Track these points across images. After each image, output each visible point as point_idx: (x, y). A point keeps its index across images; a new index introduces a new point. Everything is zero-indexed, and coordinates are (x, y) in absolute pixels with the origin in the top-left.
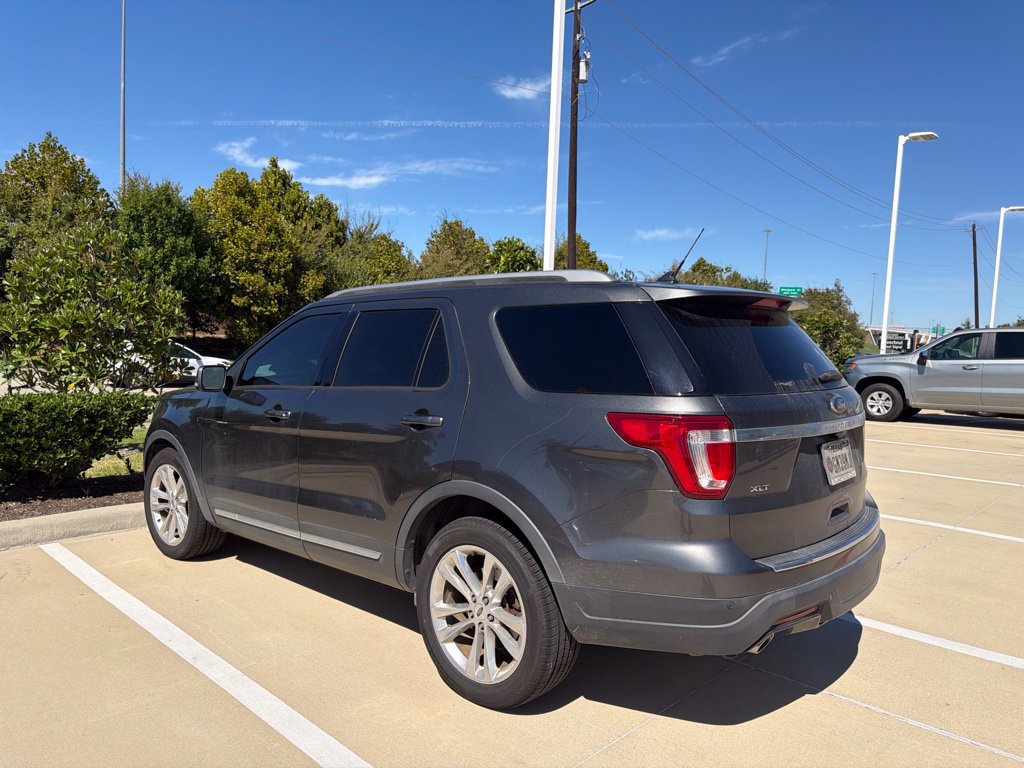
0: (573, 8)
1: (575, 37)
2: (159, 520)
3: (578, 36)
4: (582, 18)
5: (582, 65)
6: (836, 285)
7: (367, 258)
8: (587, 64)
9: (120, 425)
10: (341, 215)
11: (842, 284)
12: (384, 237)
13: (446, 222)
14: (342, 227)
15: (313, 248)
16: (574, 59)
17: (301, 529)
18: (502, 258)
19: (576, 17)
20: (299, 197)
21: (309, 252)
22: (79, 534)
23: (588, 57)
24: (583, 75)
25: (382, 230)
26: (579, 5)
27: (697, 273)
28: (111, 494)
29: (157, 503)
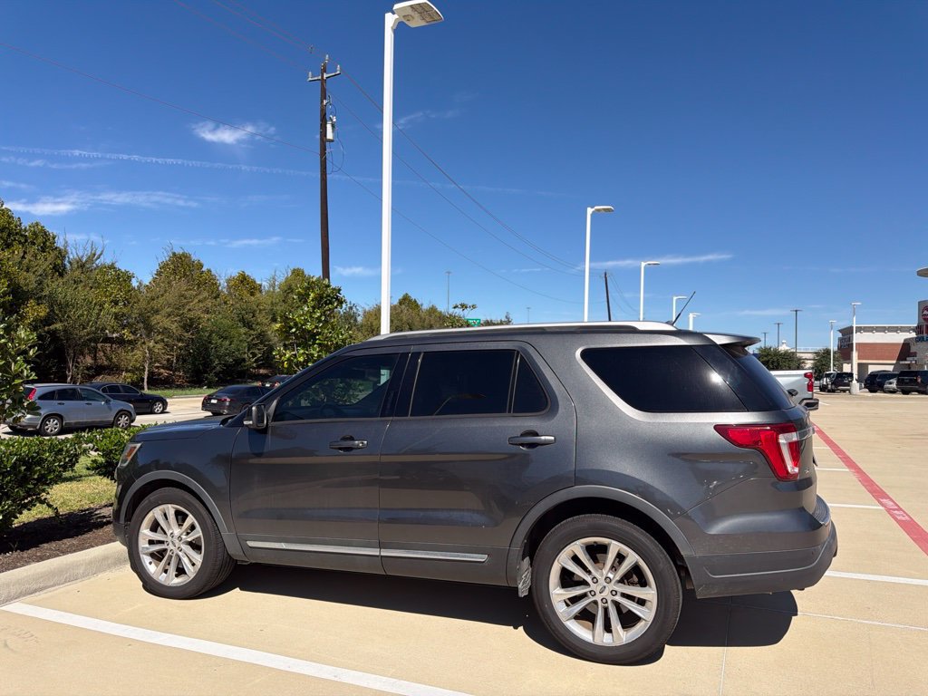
0: (320, 77)
1: (322, 102)
2: (150, 563)
3: (325, 102)
4: (328, 86)
5: (329, 127)
6: (506, 317)
7: (91, 288)
8: (333, 126)
9: (54, 471)
10: (60, 243)
11: (511, 317)
12: (112, 267)
13: (174, 254)
14: (61, 254)
15: (32, 278)
16: (322, 120)
17: (381, 546)
18: (312, 295)
19: (322, 84)
20: (9, 223)
21: (28, 280)
22: (35, 591)
23: (334, 120)
24: (330, 135)
25: (106, 260)
26: (325, 76)
27: (403, 306)
28: (36, 545)
29: (147, 545)
